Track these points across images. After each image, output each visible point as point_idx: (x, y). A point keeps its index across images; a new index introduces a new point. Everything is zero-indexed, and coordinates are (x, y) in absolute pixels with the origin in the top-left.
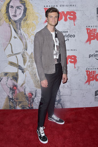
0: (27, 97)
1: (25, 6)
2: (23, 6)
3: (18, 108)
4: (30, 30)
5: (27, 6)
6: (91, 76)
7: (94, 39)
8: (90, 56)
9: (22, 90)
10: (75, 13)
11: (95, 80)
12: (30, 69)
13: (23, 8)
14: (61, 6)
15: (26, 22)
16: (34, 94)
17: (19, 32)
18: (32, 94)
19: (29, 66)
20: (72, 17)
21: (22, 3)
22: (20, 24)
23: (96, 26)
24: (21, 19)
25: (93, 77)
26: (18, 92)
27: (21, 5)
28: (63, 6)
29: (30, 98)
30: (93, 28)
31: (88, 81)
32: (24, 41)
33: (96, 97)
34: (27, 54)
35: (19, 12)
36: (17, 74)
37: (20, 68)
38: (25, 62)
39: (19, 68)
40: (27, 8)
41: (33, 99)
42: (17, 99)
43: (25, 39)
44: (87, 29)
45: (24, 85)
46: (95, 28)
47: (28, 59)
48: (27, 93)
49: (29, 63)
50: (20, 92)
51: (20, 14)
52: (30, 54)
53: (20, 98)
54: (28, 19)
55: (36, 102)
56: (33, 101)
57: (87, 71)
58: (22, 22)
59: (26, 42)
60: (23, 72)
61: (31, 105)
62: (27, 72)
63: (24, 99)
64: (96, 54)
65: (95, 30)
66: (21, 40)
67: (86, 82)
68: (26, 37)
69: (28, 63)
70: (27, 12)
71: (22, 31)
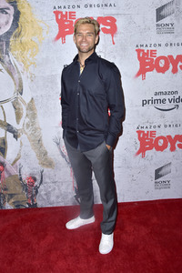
0: (24, 186)
1: (15, 7)
2: (12, 8)
3: (8, 206)
4: (28, 54)
5: (19, 8)
6: (147, 142)
7: (151, 70)
8: (145, 103)
9: (14, 172)
10: (113, 20)
11: (154, 149)
12: (29, 131)
13: (12, 11)
14: (86, 6)
15: (18, 40)
16: (38, 178)
17: (7, 59)
18: (35, 180)
19: (28, 125)
20: (108, 28)
21: (10, 3)
22: (8, 43)
23: (155, 45)
24: (9, 33)
25: (150, 143)
26: (6, 176)
27: (8, 5)
28: (91, 6)
29: (31, 186)
30: (150, 49)
31: (142, 150)
32: (16, 76)
33: (158, 180)
34: (23, 102)
35: (5, 20)
36: (4, 142)
37: (9, 128)
38: (18, 116)
39: (8, 130)
40: (22, 11)
41: (37, 188)
42: (5, 189)
43: (18, 72)
44: (139, 51)
45: (18, 163)
46: (153, 48)
47: (24, 112)
48: (24, 177)
49: (27, 120)
50: (10, 175)
51: (7, 23)
52: (28, 101)
53: (12, 188)
54: (23, 33)
55: (43, 193)
56: (37, 192)
57: (139, 132)
58: (11, 39)
59: (20, 79)
60: (16, 137)
61: (33, 201)
62: (23, 137)
63: (19, 189)
64: (155, 98)
65: (153, 52)
66: (11, 74)
67: (138, 153)
68: (20, 69)
69: (24, 120)
70: (21, 19)
71: (12, 58)
